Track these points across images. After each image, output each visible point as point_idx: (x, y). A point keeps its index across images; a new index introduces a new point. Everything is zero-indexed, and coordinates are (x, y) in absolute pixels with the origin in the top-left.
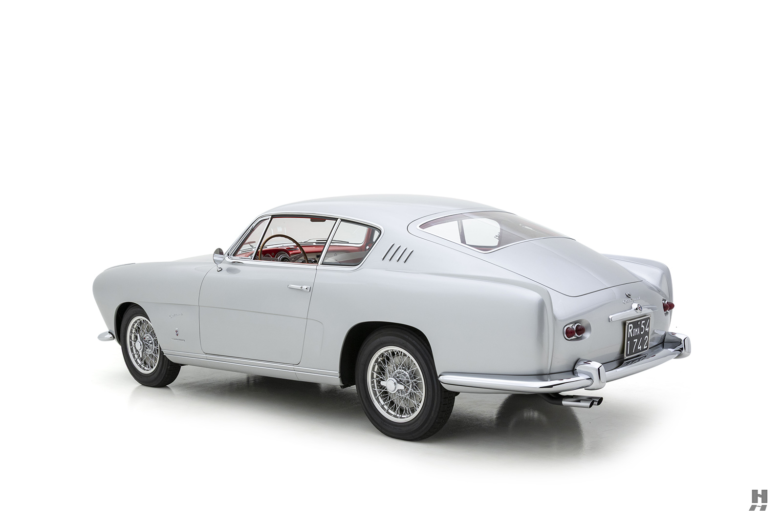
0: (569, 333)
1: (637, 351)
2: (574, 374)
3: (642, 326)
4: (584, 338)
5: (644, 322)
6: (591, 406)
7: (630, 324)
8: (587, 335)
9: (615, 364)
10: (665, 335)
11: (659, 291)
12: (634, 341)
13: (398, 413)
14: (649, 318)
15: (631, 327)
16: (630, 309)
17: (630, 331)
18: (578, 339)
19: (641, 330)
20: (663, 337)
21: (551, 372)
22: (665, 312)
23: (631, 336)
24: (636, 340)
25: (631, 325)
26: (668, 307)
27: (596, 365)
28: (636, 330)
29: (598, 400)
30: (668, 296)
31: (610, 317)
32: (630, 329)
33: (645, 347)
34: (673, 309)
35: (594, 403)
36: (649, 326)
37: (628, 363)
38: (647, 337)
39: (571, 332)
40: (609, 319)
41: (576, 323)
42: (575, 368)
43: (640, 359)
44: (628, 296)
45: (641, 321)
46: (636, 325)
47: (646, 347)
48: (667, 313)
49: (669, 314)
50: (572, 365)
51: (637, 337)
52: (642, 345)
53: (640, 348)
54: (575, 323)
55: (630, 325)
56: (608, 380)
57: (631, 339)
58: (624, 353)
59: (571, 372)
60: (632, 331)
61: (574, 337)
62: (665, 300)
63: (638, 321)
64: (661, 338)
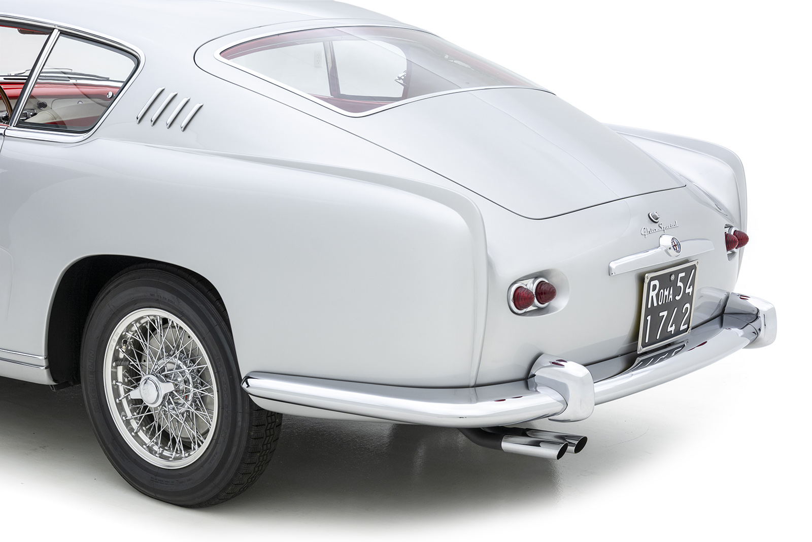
0: (521, 300)
1: (666, 335)
2: (527, 387)
3: (680, 284)
4: (554, 309)
5: (683, 275)
6: (560, 455)
7: (652, 279)
8: (560, 303)
9: (619, 364)
10: (727, 298)
11: (719, 207)
12: (661, 314)
13: (157, 443)
14: (694, 267)
15: (655, 286)
16: (658, 248)
17: (653, 294)
18: (539, 311)
19: (677, 291)
20: (722, 303)
21: (479, 382)
22: (729, 252)
23: (655, 304)
24: (665, 313)
25: (656, 282)
26: (735, 241)
27: (574, 370)
28: (666, 293)
29: (576, 442)
30: (737, 220)
31: (613, 265)
32: (654, 290)
33: (682, 328)
34: (746, 247)
35: (569, 448)
36: (693, 284)
37: (645, 363)
38: (688, 305)
39: (525, 299)
40: (610, 269)
41: (536, 278)
42: (533, 372)
43: (670, 352)
44: (653, 220)
45: (676, 273)
46: (666, 281)
47: (686, 326)
48: (734, 253)
49: (737, 256)
50: (526, 365)
51: (668, 306)
52: (677, 323)
53: (671, 329)
54: (535, 276)
55: (653, 283)
56: (599, 399)
57: (653, 312)
58: (638, 340)
59: (522, 383)
60: (657, 295)
61: (531, 308)
62: (731, 227)
63: (671, 274)
64: (719, 305)
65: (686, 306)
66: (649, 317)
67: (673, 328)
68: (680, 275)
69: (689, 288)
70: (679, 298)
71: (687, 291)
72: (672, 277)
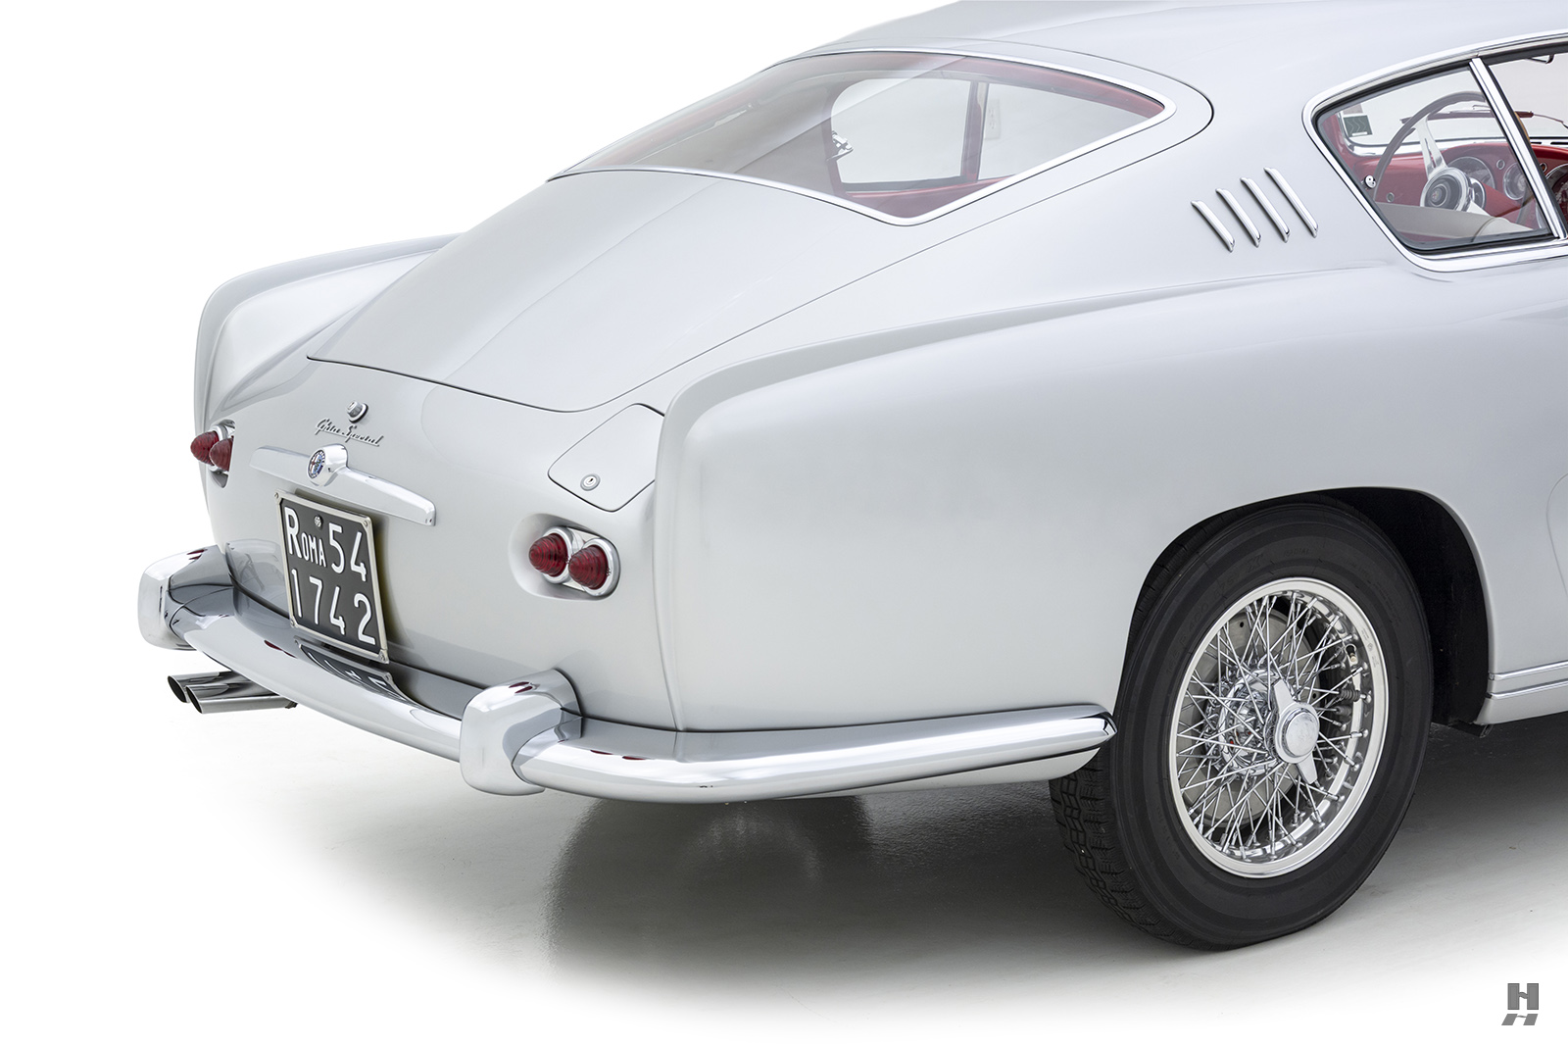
65: (359, 597)
66: (294, 572)
67: (340, 623)
68: (333, 527)
69: (357, 564)
70: (339, 570)
71: (354, 568)
72: (318, 521)
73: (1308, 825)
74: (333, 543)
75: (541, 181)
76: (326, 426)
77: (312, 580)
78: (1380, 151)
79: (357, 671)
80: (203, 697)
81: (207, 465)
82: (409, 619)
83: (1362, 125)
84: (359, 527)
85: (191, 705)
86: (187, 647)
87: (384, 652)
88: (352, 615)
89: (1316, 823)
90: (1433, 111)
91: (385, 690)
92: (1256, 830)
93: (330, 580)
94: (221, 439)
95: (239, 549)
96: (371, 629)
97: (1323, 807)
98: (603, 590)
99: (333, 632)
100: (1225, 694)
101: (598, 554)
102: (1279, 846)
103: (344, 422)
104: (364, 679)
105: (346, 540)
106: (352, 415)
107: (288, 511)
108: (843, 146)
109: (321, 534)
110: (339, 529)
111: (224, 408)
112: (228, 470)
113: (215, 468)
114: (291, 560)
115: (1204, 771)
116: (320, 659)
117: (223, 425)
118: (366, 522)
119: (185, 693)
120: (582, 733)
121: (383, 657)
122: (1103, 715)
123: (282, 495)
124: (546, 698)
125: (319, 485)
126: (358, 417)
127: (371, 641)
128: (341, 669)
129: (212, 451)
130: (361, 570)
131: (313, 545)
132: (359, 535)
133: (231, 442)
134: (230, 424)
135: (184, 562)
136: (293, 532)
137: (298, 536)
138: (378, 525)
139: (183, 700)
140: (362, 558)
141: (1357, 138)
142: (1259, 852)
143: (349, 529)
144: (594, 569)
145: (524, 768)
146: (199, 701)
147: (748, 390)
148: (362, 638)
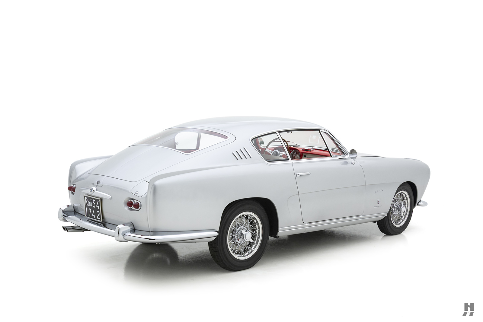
65: (98, 211)
66: (86, 208)
67: (94, 216)
68: (94, 200)
69: (98, 206)
70: (94, 207)
71: (97, 207)
72: (91, 199)
73: (248, 253)
74: (94, 203)
75: (128, 147)
76: (93, 184)
77: (90, 209)
78: (265, 147)
79: (97, 224)
80: (69, 229)
81: (70, 191)
82: (106, 215)
83: (262, 143)
84: (98, 200)
85: (66, 231)
86: (67, 221)
87: (101, 220)
88: (96, 214)
89: (249, 253)
90: (273, 141)
91: (102, 226)
92: (240, 253)
93: (92, 209)
94: (73, 187)
95: (75, 205)
96: (99, 217)
97: (250, 251)
98: (138, 209)
99: (93, 217)
100: (237, 229)
101: (138, 204)
102: (243, 256)
103: (96, 183)
104: (98, 225)
105: (96, 202)
106: (97, 182)
107: (86, 198)
108: (177, 143)
109: (92, 201)
110: (95, 200)
111: (73, 182)
112: (74, 192)
113: (72, 192)
114: (86, 206)
115: (232, 241)
116: (90, 222)
117: (73, 185)
118: (99, 199)
119: (66, 229)
120: (134, 232)
121: (101, 221)
122: (217, 232)
123: (85, 195)
124: (128, 227)
125: (92, 193)
126: (98, 183)
127: (99, 219)
128: (94, 223)
129: (72, 189)
130: (98, 207)
131: (90, 203)
132: (98, 201)
133: (75, 187)
134: (75, 185)
135: (66, 207)
136: (86, 201)
137: (87, 202)
138: (101, 200)
139: (65, 230)
140: (99, 205)
141: (262, 145)
142: (239, 256)
143: (97, 200)
144: (137, 206)
145: (125, 237)
146: (68, 230)
147: (164, 178)
148: (98, 218)
